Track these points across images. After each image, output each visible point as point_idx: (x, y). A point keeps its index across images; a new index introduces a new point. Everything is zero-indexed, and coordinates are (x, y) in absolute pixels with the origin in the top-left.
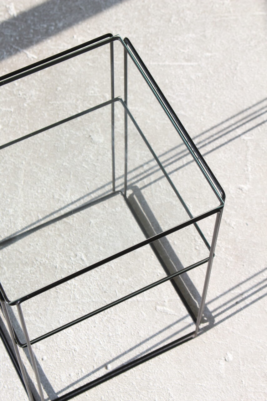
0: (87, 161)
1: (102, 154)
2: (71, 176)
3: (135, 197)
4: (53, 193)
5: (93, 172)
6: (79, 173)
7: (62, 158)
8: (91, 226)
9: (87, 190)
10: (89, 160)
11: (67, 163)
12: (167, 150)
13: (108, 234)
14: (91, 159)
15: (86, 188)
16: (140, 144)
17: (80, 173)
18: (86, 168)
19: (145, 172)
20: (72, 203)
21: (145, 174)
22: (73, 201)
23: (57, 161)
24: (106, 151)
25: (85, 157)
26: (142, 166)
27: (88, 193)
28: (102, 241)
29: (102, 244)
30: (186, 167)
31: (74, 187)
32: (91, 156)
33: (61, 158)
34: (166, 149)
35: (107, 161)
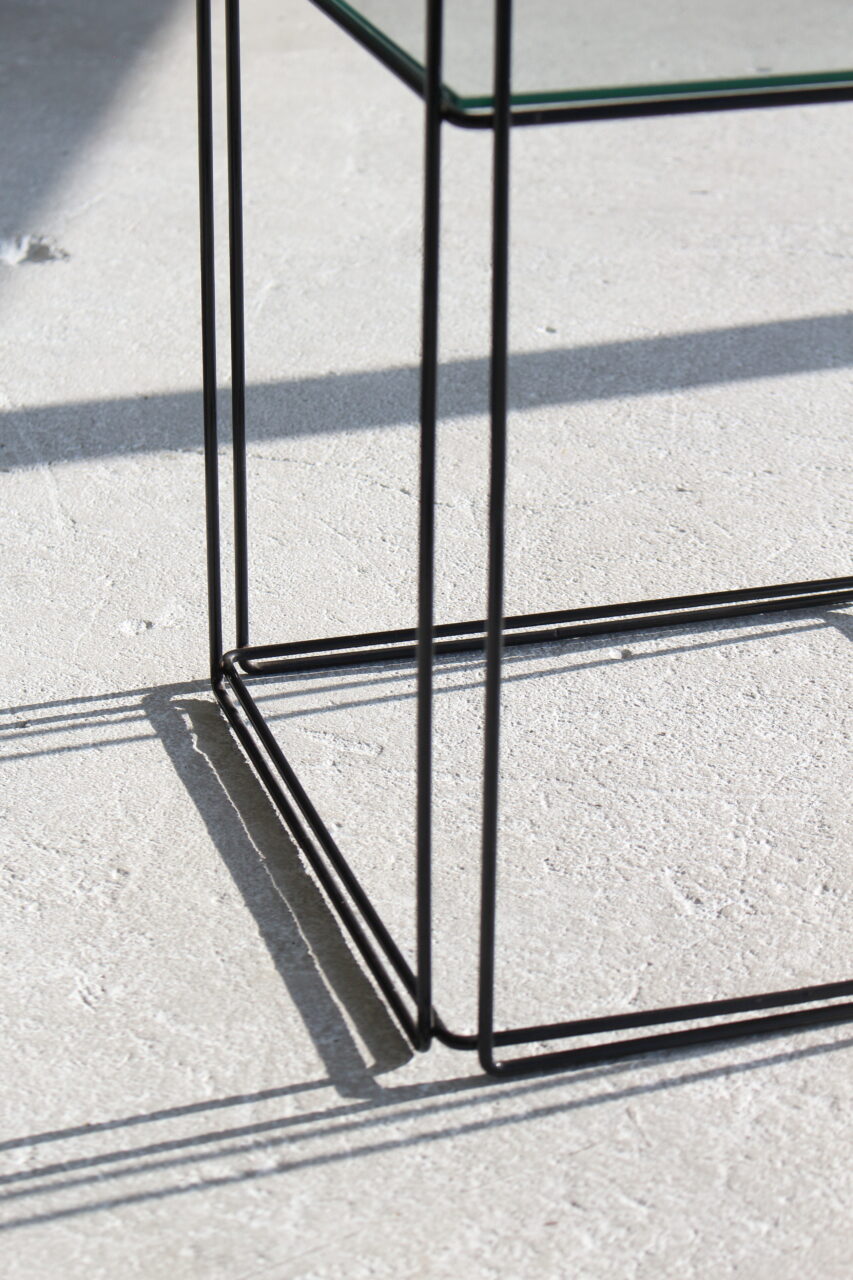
0: (617, 1223)
1: (518, 1246)
2: (723, 1170)
3: (369, 1060)
4: (836, 1118)
5: (589, 1175)
6: (676, 1179)
7: (777, 1253)
8: (634, 991)
9: (636, 1109)
10: (604, 1226)
11: (744, 1228)
12: (103, 1214)
13: (551, 958)
14: (594, 1233)
15: (639, 1118)
16: (261, 1261)
17: (669, 1179)
18: (628, 1195)
19: (276, 1142)
20: (728, 1071)
21: (277, 1133)
22: (722, 1079)
23: (807, 1243)
24: (487, 1255)
25: (626, 1245)
26: (285, 1167)
27: (632, 1100)
28: (582, 939)
29: (585, 932)
30: (25, 1133)
31: (713, 1131)
32: (586, 1240)
33: (784, 1252)
34: (111, 1220)
35: (491, 1209)
